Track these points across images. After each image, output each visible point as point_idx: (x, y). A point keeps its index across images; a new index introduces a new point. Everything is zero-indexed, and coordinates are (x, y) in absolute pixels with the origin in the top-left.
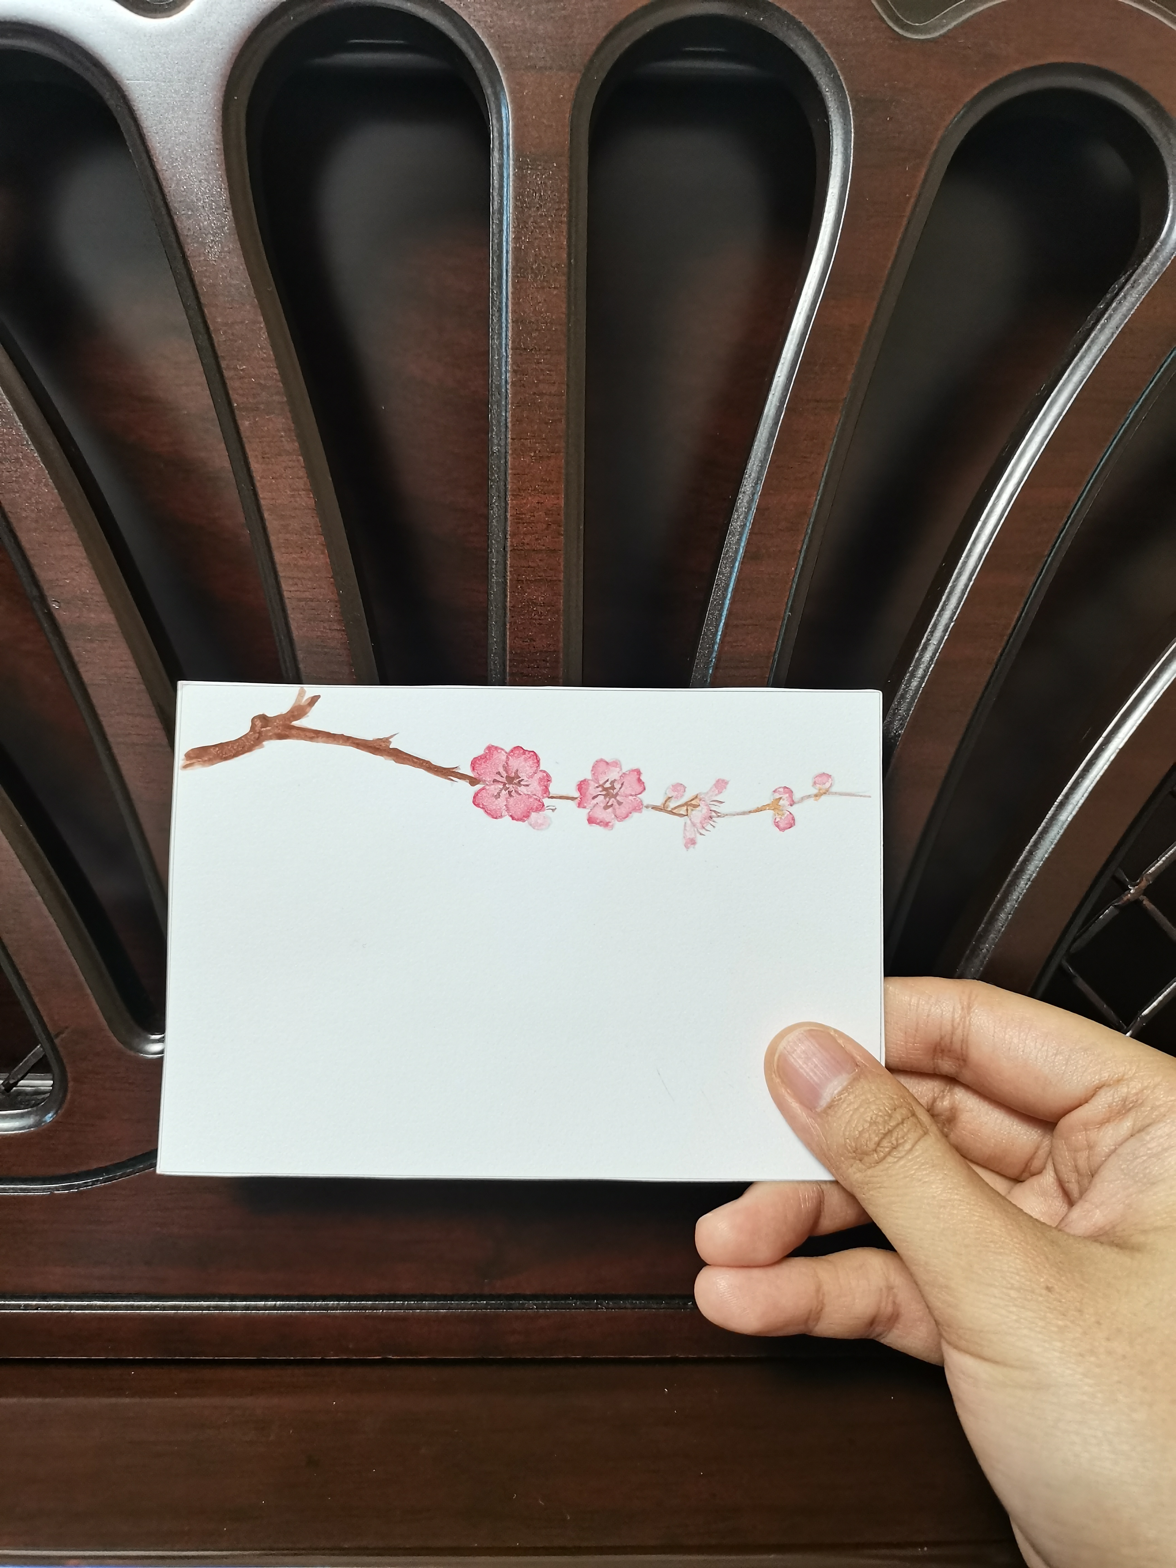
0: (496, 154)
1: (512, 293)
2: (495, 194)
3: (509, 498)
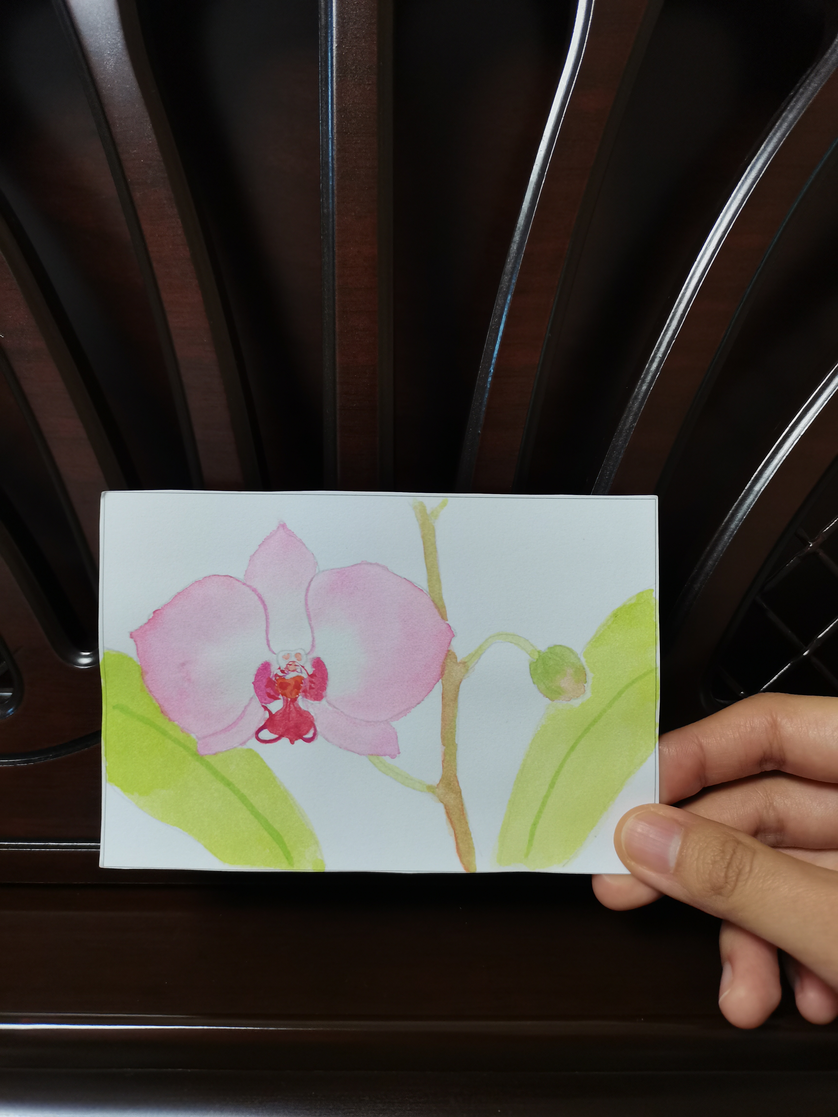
1: (337, 90)
3: (336, 249)
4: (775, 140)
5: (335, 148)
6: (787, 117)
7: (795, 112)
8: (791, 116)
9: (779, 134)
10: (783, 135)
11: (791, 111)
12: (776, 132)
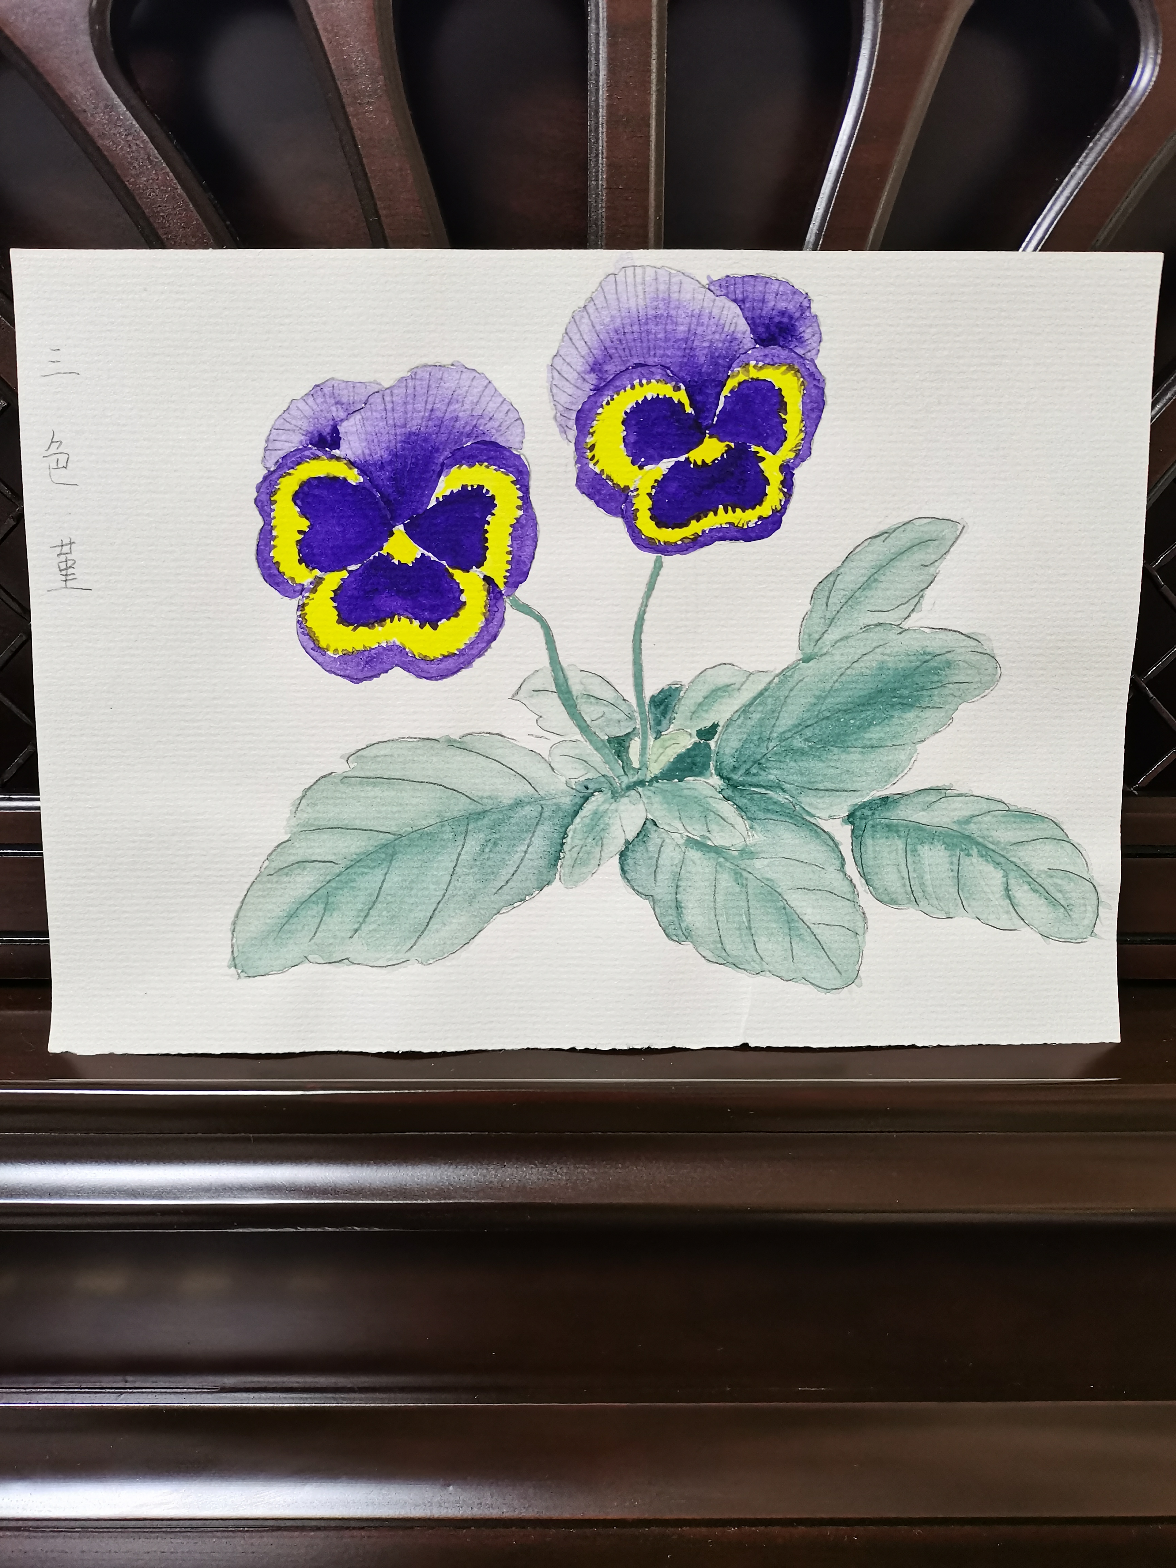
0: (593, 25)
1: (607, 142)
2: (593, 59)
4: (1062, 199)
5: (604, 205)
6: (1075, 173)
7: (1084, 168)
8: (1080, 173)
9: (1066, 193)
10: (1072, 193)
11: (1079, 167)
12: (1064, 189)
